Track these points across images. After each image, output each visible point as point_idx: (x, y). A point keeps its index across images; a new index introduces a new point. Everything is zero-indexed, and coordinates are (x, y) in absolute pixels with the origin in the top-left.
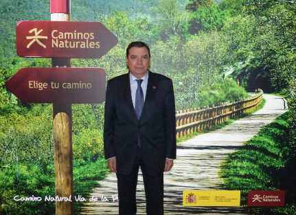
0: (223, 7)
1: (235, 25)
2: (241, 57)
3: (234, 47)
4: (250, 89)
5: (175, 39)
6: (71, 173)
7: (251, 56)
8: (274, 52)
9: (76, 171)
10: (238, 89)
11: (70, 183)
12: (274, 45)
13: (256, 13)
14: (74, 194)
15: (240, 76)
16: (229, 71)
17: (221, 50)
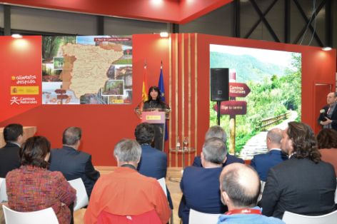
0: (281, 80)
1: (284, 86)
2: (286, 98)
3: (284, 94)
4: (288, 109)
5: (267, 90)
6: (234, 143)
7: (288, 97)
8: (294, 96)
9: (236, 142)
10: (285, 109)
11: (234, 147)
12: (294, 94)
13: (290, 82)
14: (235, 152)
15: (285, 104)
16: (283, 102)
17: (280, 95)
